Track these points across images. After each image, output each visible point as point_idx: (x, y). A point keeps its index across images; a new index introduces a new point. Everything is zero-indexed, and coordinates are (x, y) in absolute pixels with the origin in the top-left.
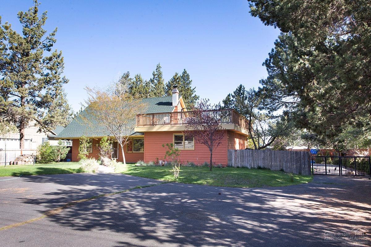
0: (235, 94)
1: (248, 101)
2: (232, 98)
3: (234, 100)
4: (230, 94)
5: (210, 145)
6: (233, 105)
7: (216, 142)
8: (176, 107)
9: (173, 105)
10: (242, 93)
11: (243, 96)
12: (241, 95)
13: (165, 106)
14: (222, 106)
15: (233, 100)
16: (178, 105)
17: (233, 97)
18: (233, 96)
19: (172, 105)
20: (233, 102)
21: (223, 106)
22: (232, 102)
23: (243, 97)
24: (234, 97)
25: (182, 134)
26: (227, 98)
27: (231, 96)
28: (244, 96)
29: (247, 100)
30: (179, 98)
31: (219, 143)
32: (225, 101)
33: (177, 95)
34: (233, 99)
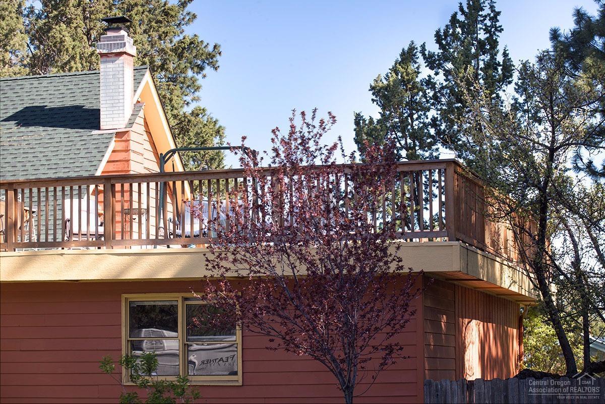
0: (442, 47)
1: (520, 89)
2: (425, 72)
3: (440, 79)
4: (412, 48)
5: (343, 361)
6: (433, 113)
7: (372, 342)
8: (120, 135)
9: (103, 124)
10: (481, 44)
11: (487, 57)
12: (476, 56)
13: (61, 130)
14: (367, 118)
15: (429, 83)
16: (131, 124)
17: (432, 61)
18: (431, 55)
19: (98, 128)
20: (430, 93)
21: (377, 117)
22: (425, 96)
23: (492, 65)
24: (440, 66)
25: (175, 298)
26: (395, 70)
27: (421, 60)
28: (493, 57)
29: (513, 85)
30: (137, 82)
31: (390, 349)
32: (386, 88)
33: (126, 67)
34: (432, 73)
